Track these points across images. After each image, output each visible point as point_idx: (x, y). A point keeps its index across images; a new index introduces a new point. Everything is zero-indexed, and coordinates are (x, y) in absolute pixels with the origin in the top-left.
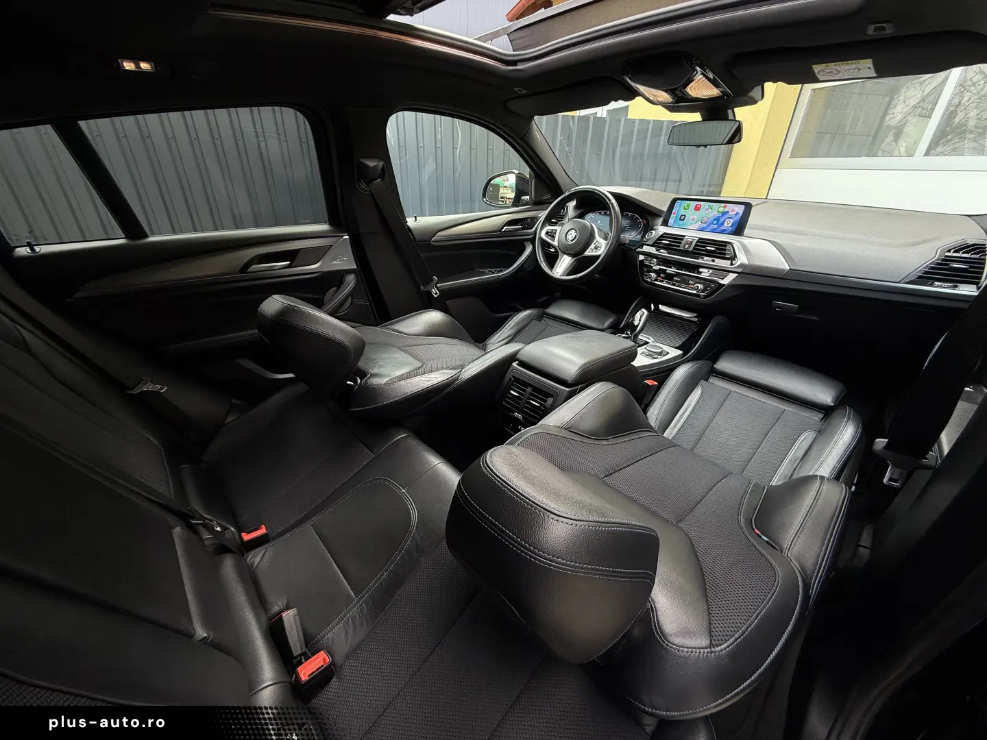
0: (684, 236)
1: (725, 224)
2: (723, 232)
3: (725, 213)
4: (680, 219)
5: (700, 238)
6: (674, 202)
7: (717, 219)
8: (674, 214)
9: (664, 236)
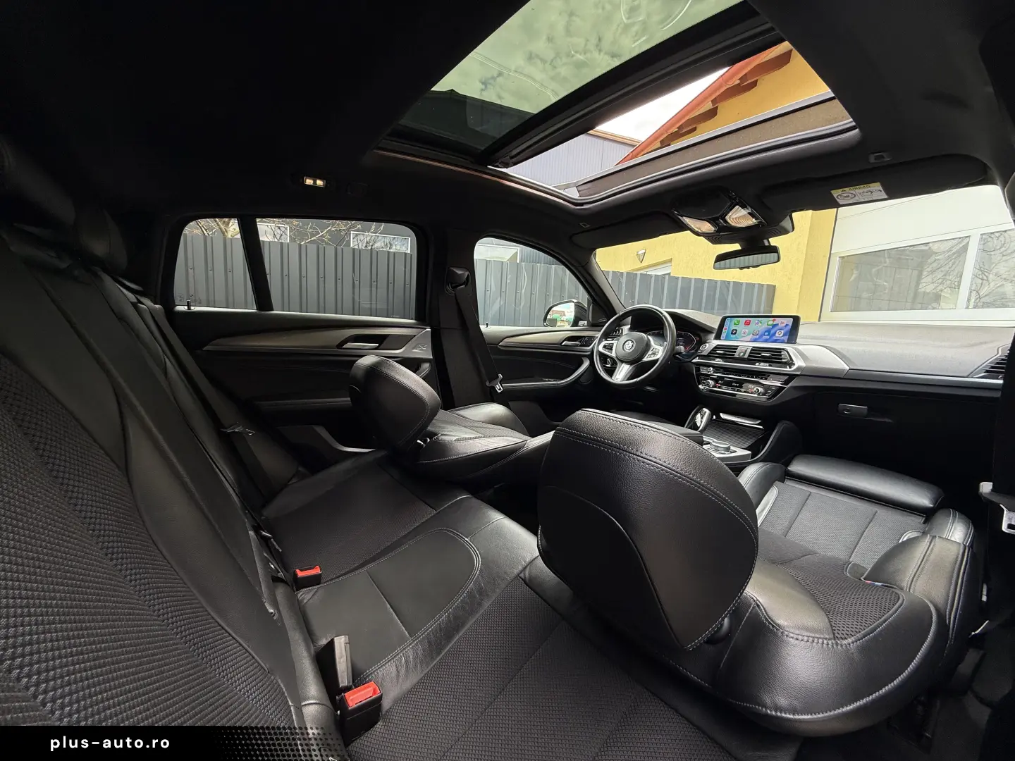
0: (738, 346)
1: (777, 335)
2: (775, 341)
3: (774, 326)
4: (732, 333)
5: (754, 347)
6: (724, 320)
7: (769, 331)
8: (726, 329)
9: (717, 347)
